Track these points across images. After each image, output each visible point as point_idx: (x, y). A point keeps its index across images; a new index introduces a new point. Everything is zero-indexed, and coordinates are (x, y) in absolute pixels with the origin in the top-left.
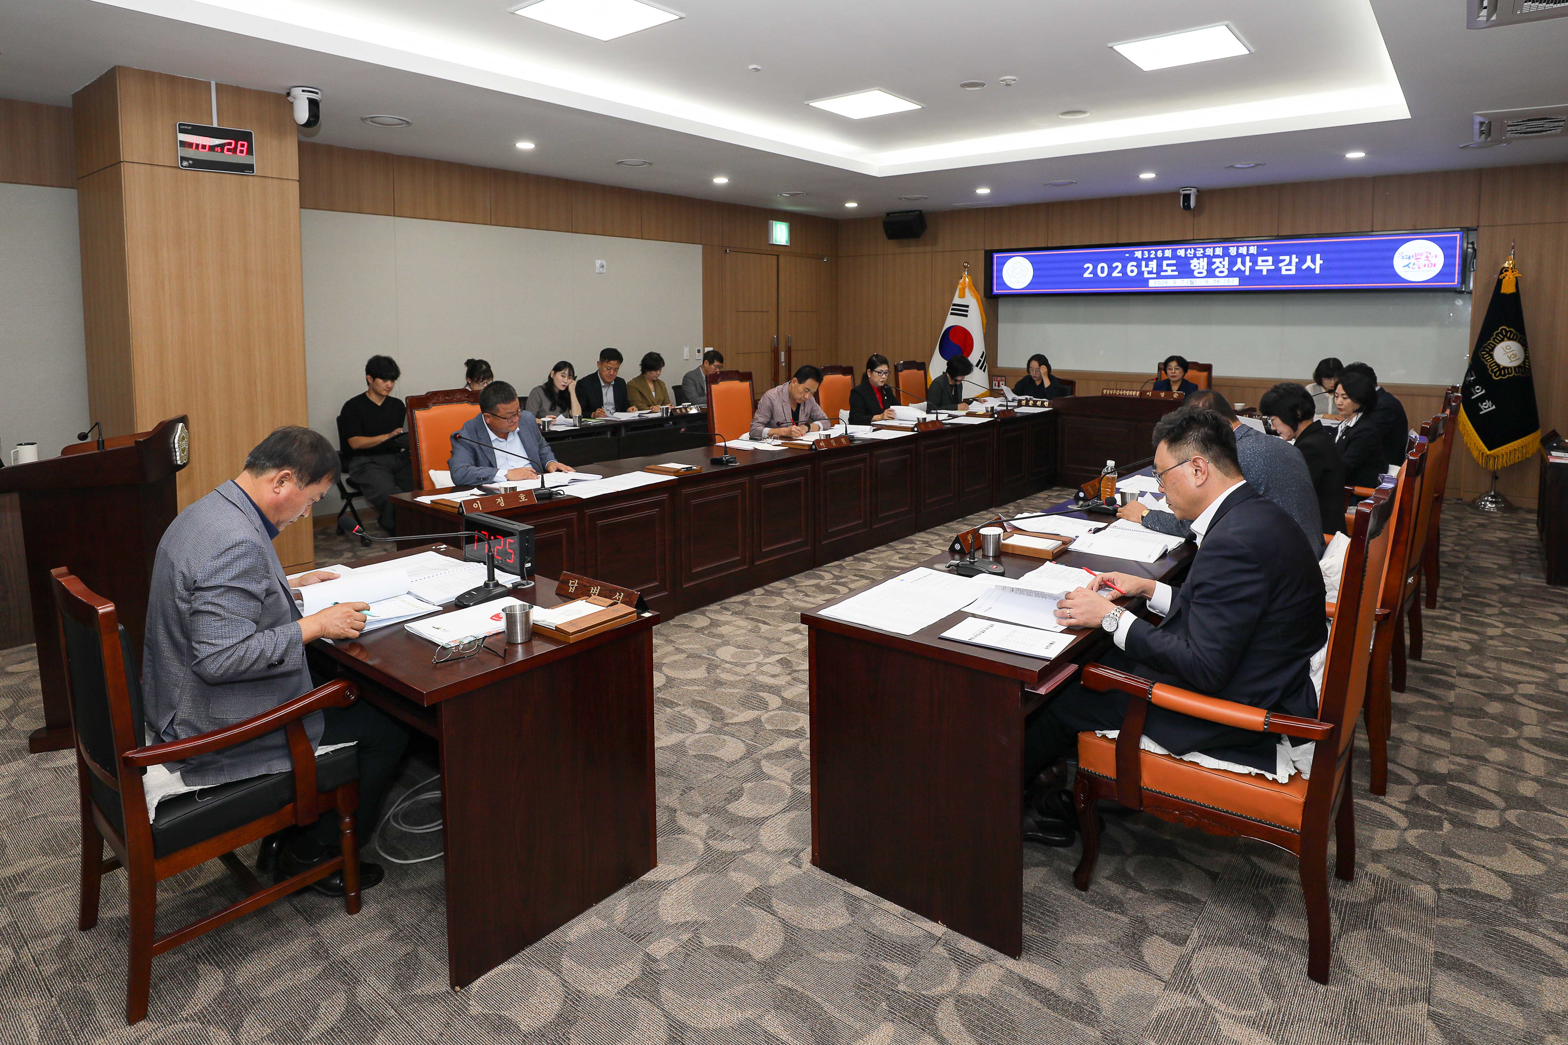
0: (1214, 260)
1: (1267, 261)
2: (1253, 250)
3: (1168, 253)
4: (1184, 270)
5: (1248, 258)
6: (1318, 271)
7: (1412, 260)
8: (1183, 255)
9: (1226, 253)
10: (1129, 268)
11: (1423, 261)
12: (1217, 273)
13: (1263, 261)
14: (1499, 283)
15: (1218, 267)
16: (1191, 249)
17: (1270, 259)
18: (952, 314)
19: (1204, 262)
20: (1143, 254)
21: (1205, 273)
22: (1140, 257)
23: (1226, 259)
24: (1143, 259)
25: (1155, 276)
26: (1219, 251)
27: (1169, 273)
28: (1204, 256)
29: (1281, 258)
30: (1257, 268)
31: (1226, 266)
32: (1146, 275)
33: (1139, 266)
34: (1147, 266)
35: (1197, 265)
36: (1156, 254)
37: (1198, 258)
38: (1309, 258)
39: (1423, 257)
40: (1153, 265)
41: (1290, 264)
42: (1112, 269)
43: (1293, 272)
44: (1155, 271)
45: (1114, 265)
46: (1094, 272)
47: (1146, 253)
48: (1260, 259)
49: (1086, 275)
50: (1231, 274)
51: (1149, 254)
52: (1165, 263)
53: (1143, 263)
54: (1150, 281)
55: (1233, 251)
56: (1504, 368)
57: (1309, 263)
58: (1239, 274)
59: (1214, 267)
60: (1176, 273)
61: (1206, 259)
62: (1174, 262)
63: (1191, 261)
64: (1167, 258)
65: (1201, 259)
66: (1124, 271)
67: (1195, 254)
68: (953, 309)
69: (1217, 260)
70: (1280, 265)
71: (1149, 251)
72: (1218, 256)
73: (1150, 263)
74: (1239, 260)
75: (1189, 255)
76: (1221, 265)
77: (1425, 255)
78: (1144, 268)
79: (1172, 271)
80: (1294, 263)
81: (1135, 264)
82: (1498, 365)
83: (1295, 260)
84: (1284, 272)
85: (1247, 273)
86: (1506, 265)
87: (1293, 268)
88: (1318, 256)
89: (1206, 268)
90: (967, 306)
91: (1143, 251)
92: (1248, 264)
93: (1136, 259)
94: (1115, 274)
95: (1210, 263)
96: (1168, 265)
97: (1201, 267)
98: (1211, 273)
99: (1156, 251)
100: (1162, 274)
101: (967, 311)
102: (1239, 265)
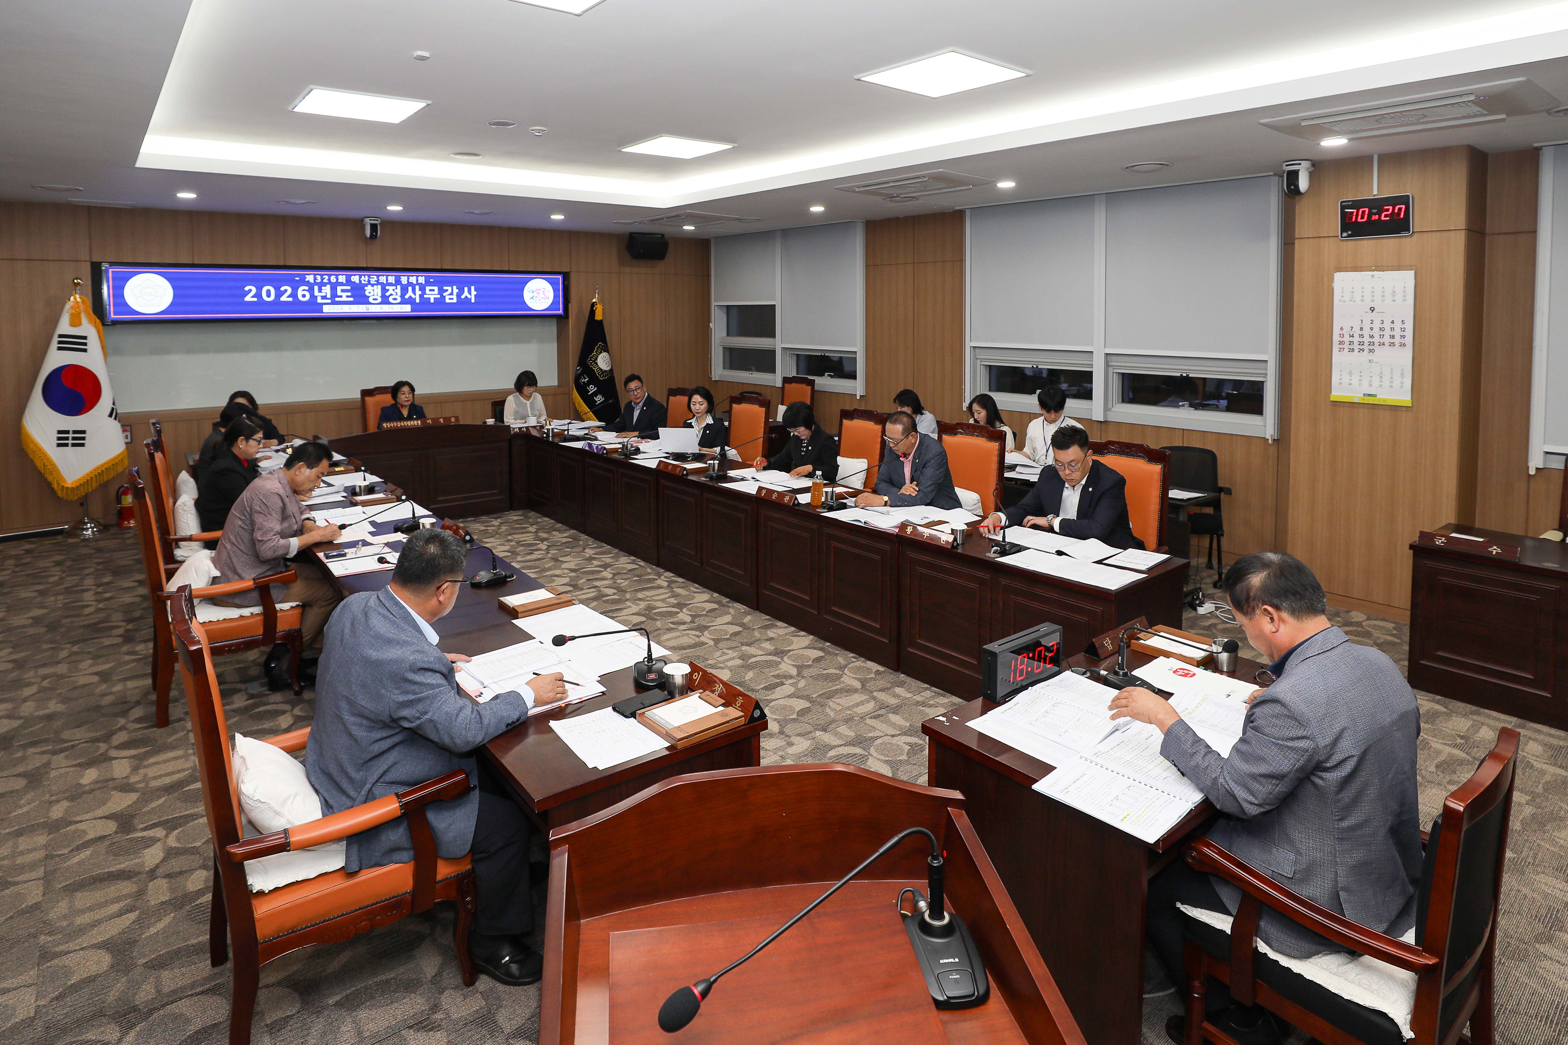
0: (387, 288)
1: (434, 290)
2: (422, 280)
3: (342, 279)
4: (359, 296)
5: (417, 287)
6: (473, 301)
7: (535, 294)
8: (358, 282)
9: (398, 282)
10: (300, 292)
11: (541, 295)
12: (391, 299)
13: (430, 290)
14: (592, 312)
15: (391, 295)
16: (365, 275)
17: (436, 288)
18: (59, 349)
19: (378, 290)
20: (315, 279)
21: (379, 300)
22: (312, 281)
23: (399, 287)
24: (315, 283)
25: (329, 301)
26: (392, 279)
27: (344, 299)
28: (378, 283)
29: (445, 288)
30: (425, 296)
31: (399, 294)
32: (319, 300)
33: (311, 290)
34: (320, 290)
35: (372, 292)
36: (329, 279)
37: (373, 285)
38: (466, 289)
39: (541, 292)
40: (327, 290)
41: (452, 294)
42: (279, 294)
43: (455, 301)
44: (329, 296)
45: (282, 289)
46: (258, 295)
47: (319, 277)
48: (428, 288)
49: (248, 298)
50: (404, 302)
51: (322, 279)
52: (339, 288)
53: (316, 288)
54: (324, 306)
55: (404, 280)
56: (605, 371)
57: (466, 294)
58: (411, 301)
59: (387, 294)
60: (351, 299)
61: (379, 287)
62: (349, 288)
63: (366, 288)
64: (342, 284)
65: (375, 286)
66: (294, 295)
67: (369, 281)
68: (60, 342)
69: (391, 288)
70: (444, 294)
71: (322, 276)
72: (391, 284)
73: (323, 288)
74: (410, 288)
75: (363, 282)
76: (394, 292)
77: (542, 290)
78: (316, 293)
79: (347, 297)
80: (455, 293)
81: (307, 288)
82: (601, 370)
83: (456, 291)
84: (447, 301)
85: (418, 301)
86: (594, 300)
87: (454, 297)
88: (473, 288)
89: (380, 294)
90: (85, 338)
91: (315, 275)
92: (418, 292)
93: (307, 283)
94: (284, 298)
95: (384, 290)
96: (343, 291)
97: (376, 294)
98: (385, 301)
99: (330, 276)
100: (337, 299)
101: (85, 344)
102: (410, 293)
